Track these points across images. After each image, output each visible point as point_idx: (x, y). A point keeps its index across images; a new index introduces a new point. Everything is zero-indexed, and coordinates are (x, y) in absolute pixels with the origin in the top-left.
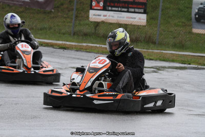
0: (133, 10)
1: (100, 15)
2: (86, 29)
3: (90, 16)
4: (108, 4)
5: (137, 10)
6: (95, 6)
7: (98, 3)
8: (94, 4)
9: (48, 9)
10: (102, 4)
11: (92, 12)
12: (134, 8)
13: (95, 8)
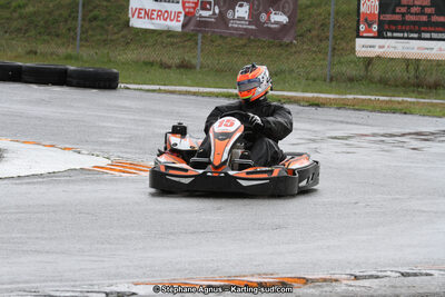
0: (428, 35)
1: (373, 47)
2: (351, 71)
3: (357, 49)
4: (387, 27)
5: (434, 35)
6: (365, 32)
7: (370, 25)
8: (362, 27)
9: (286, 40)
10: (375, 27)
11: (359, 42)
12: (431, 32)
13: (365, 35)
